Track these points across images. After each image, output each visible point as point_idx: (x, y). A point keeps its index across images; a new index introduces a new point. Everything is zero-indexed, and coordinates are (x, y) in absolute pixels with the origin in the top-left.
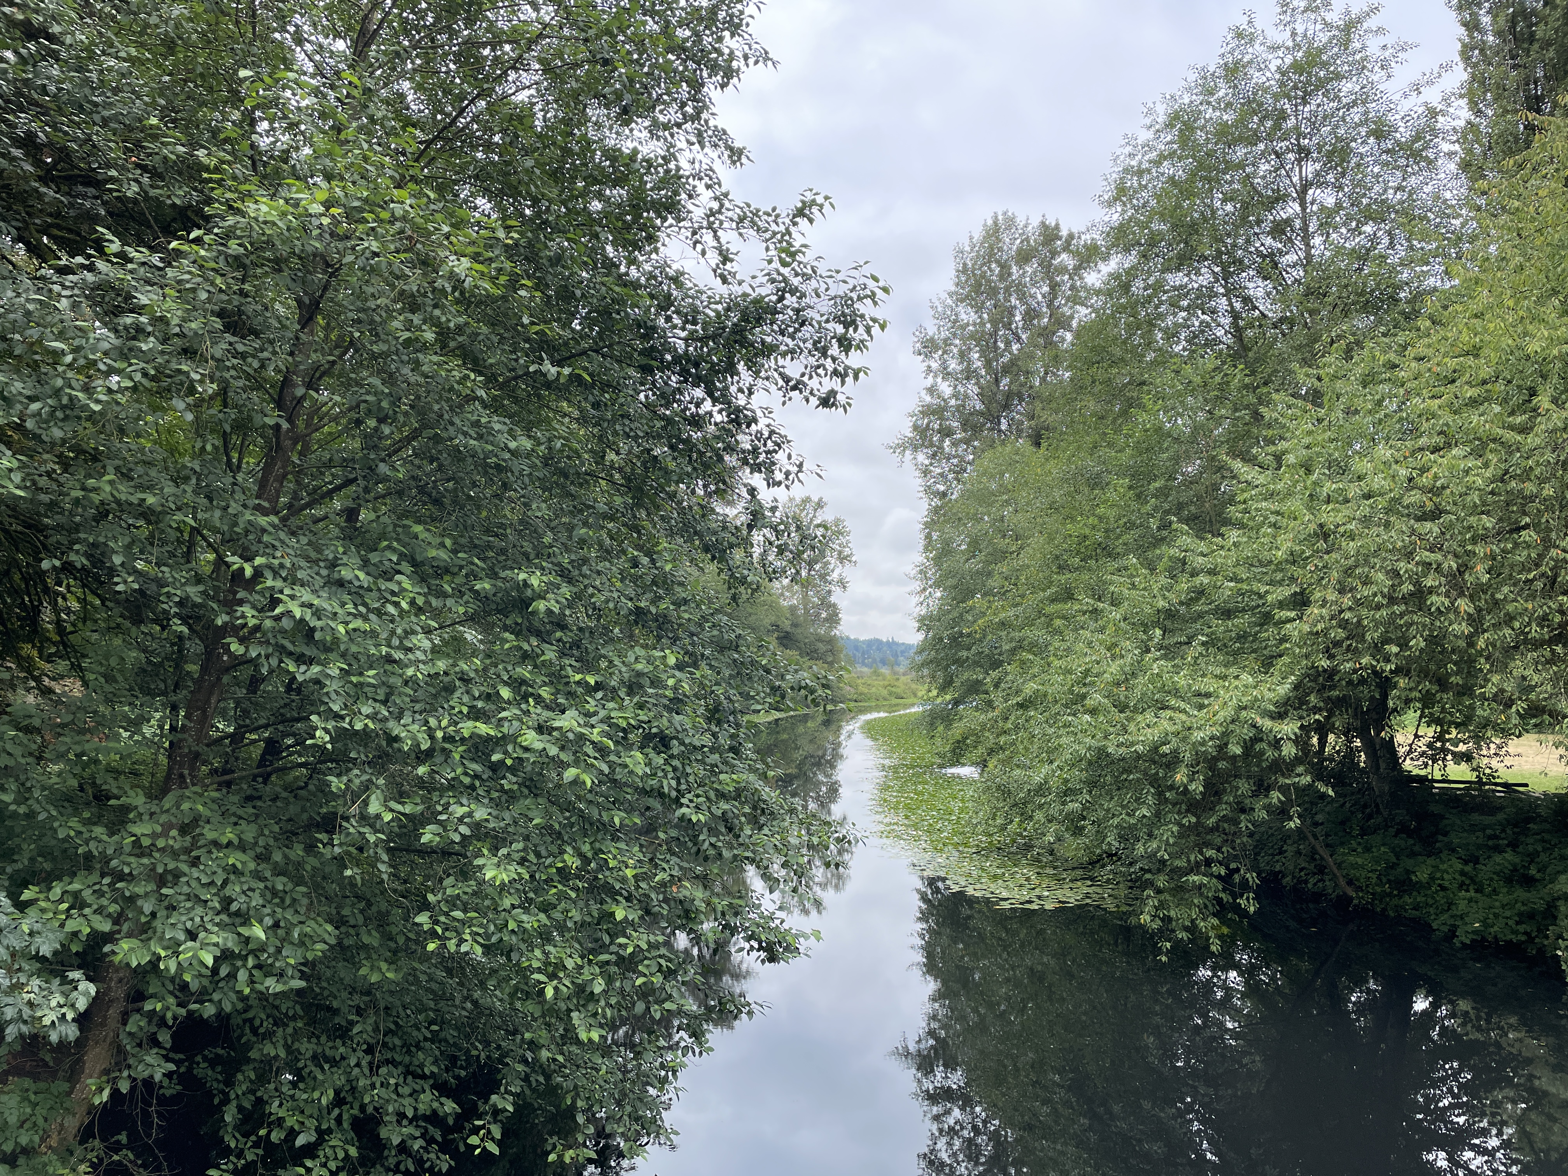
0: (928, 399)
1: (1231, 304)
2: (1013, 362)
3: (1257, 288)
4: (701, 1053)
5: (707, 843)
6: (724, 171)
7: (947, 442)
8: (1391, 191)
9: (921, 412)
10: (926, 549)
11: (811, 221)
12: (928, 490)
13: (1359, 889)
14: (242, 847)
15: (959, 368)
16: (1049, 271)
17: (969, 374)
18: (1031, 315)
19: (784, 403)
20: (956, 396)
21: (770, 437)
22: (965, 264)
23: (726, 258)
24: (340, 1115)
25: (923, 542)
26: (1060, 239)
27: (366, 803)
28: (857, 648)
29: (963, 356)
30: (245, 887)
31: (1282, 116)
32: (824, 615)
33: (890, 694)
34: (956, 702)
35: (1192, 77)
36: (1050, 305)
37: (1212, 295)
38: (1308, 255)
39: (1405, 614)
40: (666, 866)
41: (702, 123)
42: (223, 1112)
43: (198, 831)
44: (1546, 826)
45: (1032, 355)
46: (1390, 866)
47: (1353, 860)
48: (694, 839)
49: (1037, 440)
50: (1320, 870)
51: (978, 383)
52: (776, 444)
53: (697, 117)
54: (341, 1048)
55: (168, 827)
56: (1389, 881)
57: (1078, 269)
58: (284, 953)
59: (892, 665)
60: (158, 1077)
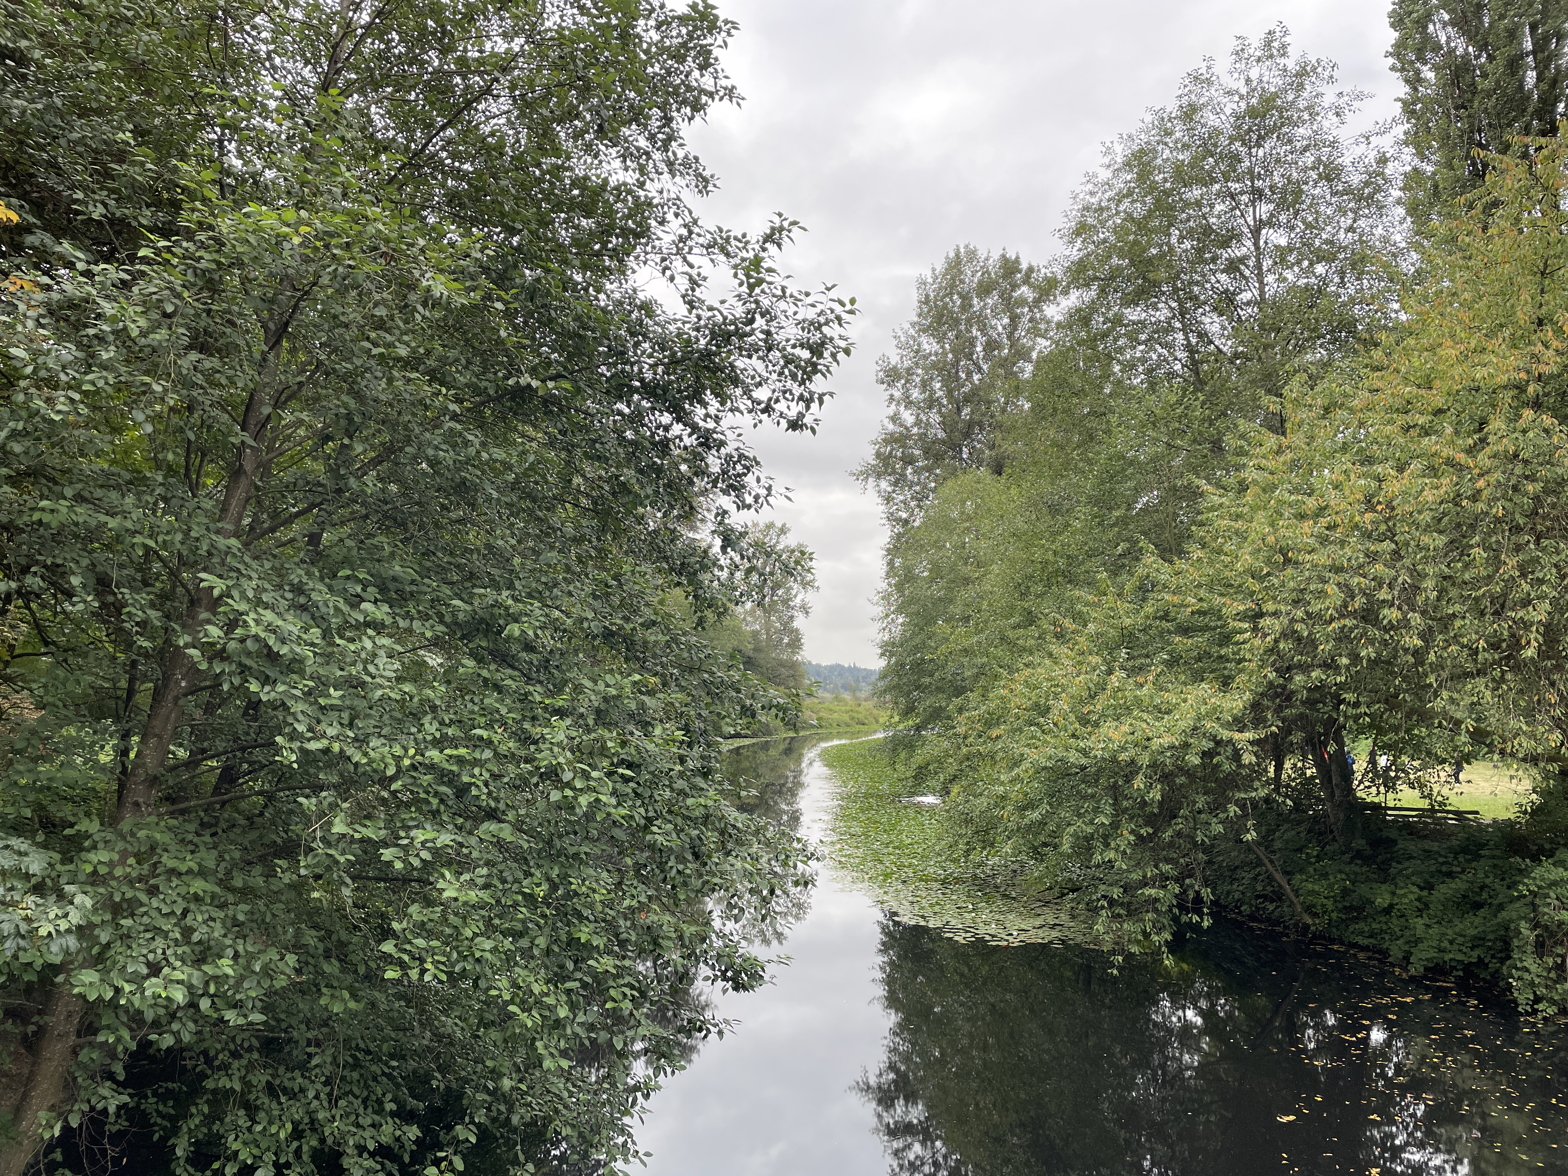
0: (891, 427)
1: (1187, 339)
2: (975, 391)
3: (1213, 324)
4: (673, 1072)
5: (674, 871)
6: (690, 198)
7: (909, 470)
8: (1342, 232)
9: (884, 440)
10: (888, 576)
11: (779, 246)
12: (892, 518)
13: (1315, 915)
14: (202, 873)
15: (922, 397)
16: (1009, 305)
17: (932, 402)
18: (991, 346)
19: (755, 426)
20: (919, 422)
21: (739, 461)
22: (927, 296)
23: (694, 283)
24: (299, 1148)
25: (885, 568)
26: (1020, 271)
27: (330, 824)
28: (818, 674)
29: (925, 385)
30: (206, 916)
31: (1237, 159)
32: (786, 640)
33: (853, 719)
34: (918, 728)
35: (1148, 118)
36: (1010, 337)
37: (1169, 330)
38: (1262, 293)
39: (1357, 627)
40: (634, 892)
41: (670, 154)
42: (174, 1146)
43: (155, 859)
44: (1497, 853)
45: (992, 386)
46: (1345, 892)
47: (1310, 886)
48: (662, 866)
49: (998, 470)
50: (1278, 896)
51: (939, 412)
52: (745, 467)
53: (665, 147)
54: (300, 1080)
55: (124, 855)
56: (1345, 907)
57: (1037, 302)
58: (246, 985)
59: (853, 691)
60: (112, 1109)
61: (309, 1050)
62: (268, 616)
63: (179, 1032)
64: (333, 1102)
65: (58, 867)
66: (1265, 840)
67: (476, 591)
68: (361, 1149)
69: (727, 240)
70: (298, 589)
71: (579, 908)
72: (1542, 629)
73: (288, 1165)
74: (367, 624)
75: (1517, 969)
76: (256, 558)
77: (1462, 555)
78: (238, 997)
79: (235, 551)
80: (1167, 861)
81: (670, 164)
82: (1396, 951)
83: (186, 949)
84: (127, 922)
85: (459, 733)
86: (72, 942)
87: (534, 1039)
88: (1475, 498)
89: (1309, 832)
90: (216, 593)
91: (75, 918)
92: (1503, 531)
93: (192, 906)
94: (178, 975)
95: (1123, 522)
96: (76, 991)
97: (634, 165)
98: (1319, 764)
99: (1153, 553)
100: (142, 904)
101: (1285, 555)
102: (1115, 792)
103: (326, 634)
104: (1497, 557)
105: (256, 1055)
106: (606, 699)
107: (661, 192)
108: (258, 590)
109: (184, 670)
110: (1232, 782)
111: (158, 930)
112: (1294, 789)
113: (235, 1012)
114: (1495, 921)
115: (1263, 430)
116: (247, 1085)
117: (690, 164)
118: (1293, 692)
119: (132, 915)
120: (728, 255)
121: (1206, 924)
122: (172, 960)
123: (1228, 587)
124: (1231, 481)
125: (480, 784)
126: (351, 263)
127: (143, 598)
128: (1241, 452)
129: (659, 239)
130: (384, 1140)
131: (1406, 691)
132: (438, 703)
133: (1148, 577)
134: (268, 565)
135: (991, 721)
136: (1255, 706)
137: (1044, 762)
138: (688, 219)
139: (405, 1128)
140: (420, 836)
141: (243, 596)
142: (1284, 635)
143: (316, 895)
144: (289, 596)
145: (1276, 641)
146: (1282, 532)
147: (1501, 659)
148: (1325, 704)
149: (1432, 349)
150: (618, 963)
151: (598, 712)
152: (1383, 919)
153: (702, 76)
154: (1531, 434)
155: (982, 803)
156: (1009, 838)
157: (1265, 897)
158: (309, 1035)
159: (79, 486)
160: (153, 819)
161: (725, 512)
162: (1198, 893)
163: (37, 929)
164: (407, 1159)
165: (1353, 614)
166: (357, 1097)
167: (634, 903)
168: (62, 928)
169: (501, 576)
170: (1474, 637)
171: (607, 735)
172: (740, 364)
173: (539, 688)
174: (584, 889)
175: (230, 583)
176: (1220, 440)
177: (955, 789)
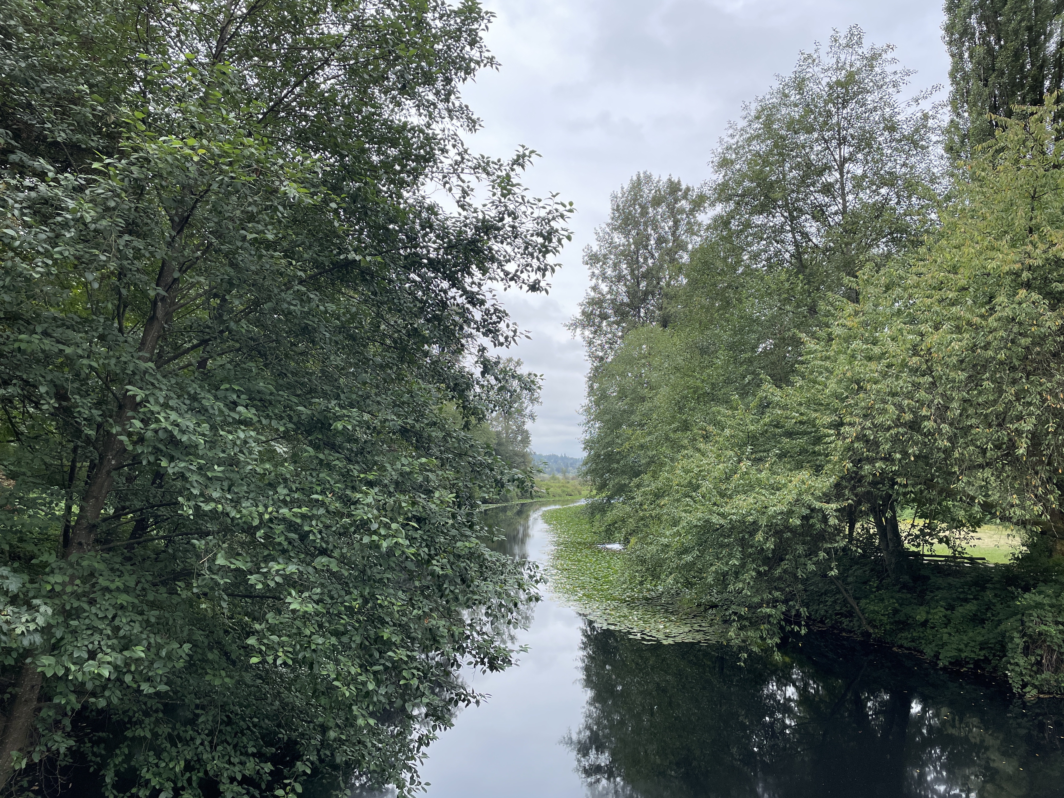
0: (592, 294)
1: (794, 237)
2: (649, 271)
3: (811, 227)
4: (445, 729)
5: (448, 591)
6: (463, 134)
7: (604, 323)
8: (898, 167)
9: (588, 303)
10: (589, 395)
11: (523, 167)
12: (592, 356)
13: (875, 627)
14: (126, 590)
15: (613, 274)
16: (673, 213)
17: (620, 278)
18: (661, 240)
19: (505, 289)
20: (611, 291)
21: (495, 313)
22: (618, 206)
23: (465, 193)
24: (190, 778)
25: (587, 390)
26: (680, 190)
27: (214, 559)
28: (541, 461)
29: (616, 266)
30: (129, 619)
31: (829, 115)
32: (519, 438)
33: (564, 492)
34: (610, 498)
36: (673, 234)
37: (782, 230)
38: (845, 207)
39: (906, 433)
40: (420, 605)
41: (450, 104)
42: (104, 776)
43: (94, 580)
44: (998, 586)
45: (661, 267)
46: (896, 611)
47: (872, 608)
48: (440, 587)
49: (665, 323)
50: (850, 614)
51: (625, 284)
52: (498, 317)
53: (447, 100)
54: (191, 732)
55: (72, 578)
56: (896, 622)
57: (692, 211)
58: (155, 666)
59: (564, 473)
60: (62, 750)
61: (197, 711)
62: (174, 416)
63: (109, 697)
64: (213, 747)
65: (28, 585)
66: (842, 577)
67: (313, 400)
68: (232, 780)
69: (488, 163)
70: (194, 398)
71: (382, 615)
72: (1030, 436)
73: (183, 788)
74: (240, 422)
75: (1011, 664)
76: (164, 377)
77: (977, 385)
78: (150, 674)
79: (151, 371)
80: (777, 589)
81: (449, 111)
82: (929, 651)
83: (115, 641)
84: (74, 623)
85: (301, 497)
86: (38, 639)
87: (351, 705)
88: (986, 347)
89: (872, 570)
90: (138, 399)
91: (41, 621)
92: (1005, 370)
93: (120, 613)
94: (109, 659)
95: (750, 361)
96: (39, 670)
97: (425, 112)
98: (878, 524)
99: (769, 382)
100: (85, 611)
101: (858, 384)
102: (743, 543)
103: (213, 428)
104: (1001, 387)
105: (161, 715)
106: (402, 474)
107: (444, 131)
108: (167, 397)
109: (114, 452)
110: (822, 536)
111: (95, 629)
112: (862, 541)
113: (148, 684)
114: (996, 631)
115: (845, 300)
116: (156, 735)
117: (464, 109)
118: (863, 477)
119: (78, 618)
120: (488, 174)
121: (803, 632)
122: (104, 648)
123: (818, 405)
124: (822, 334)
125: (315, 531)
126: (233, 175)
127: (88, 401)
128: (828, 314)
129: (441, 162)
130: (247, 773)
131: (938, 477)
132: (288, 476)
133: (766, 397)
134: (173, 381)
135: (658, 495)
136: (837, 485)
137: (695, 522)
138: (461, 150)
139: (262, 765)
140: (275, 567)
141: (157, 402)
142: (857, 438)
143: (203, 606)
144: (187, 402)
145: (852, 442)
146: (857, 369)
147: (1002, 456)
148: (884, 485)
149: (958, 247)
150: (409, 653)
151: (397, 483)
152: (921, 630)
153: (472, 49)
154: (1024, 305)
155: (653, 548)
156: (671, 574)
157: (841, 614)
158: (198, 701)
159: (46, 325)
160: (93, 553)
161: (484, 349)
162: (798, 611)
163: (14, 629)
164: (263, 786)
165: (904, 425)
166: (229, 744)
167: (420, 612)
168: (31, 629)
169: (331, 391)
170: (985, 440)
171: (402, 497)
172: (495, 248)
173: (357, 467)
174: (386, 603)
175: (147, 392)
176: (815, 306)
177: (633, 540)
